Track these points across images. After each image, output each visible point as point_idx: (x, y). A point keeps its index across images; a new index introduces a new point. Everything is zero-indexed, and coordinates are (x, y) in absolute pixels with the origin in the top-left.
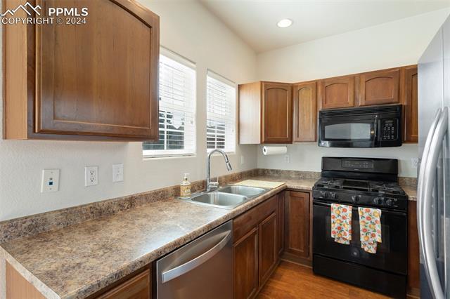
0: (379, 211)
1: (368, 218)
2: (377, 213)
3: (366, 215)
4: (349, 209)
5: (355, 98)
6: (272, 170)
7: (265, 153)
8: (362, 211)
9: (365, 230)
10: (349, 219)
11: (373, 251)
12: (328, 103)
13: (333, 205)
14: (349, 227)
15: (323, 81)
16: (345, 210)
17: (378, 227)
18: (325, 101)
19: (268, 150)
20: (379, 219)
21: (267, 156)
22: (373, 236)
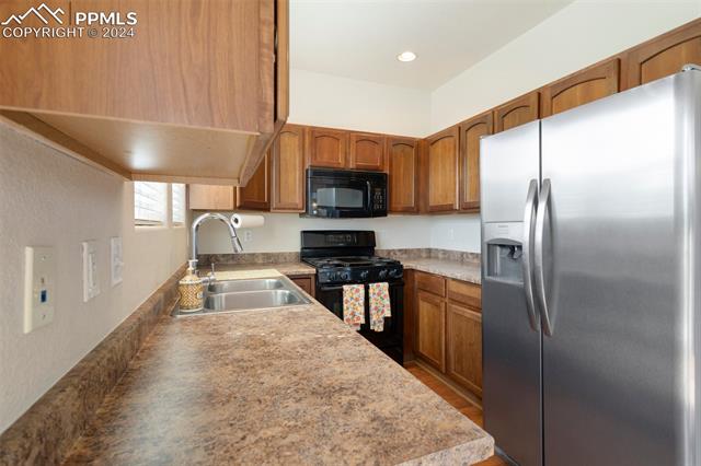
0: (386, 284)
1: (379, 294)
3: (377, 291)
4: (361, 288)
7: (236, 226)
8: (372, 286)
9: (376, 308)
11: (381, 329)
12: (319, 159)
13: (345, 287)
15: (313, 130)
16: (357, 291)
18: (314, 156)
20: (387, 293)
21: (241, 229)
22: (383, 312)
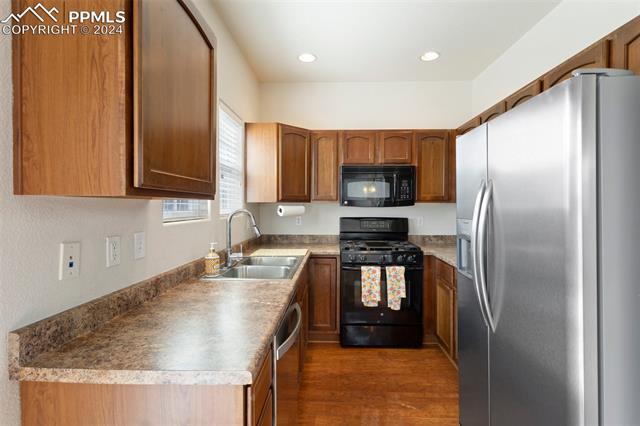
0: (403, 268)
1: (395, 277)
2: (401, 270)
3: (392, 274)
4: (378, 270)
5: (375, 156)
6: (280, 236)
7: (281, 214)
8: (389, 270)
9: (391, 289)
10: (378, 280)
11: (398, 308)
12: (350, 157)
13: (363, 268)
14: (377, 288)
15: (345, 133)
16: (374, 272)
17: (403, 284)
18: (347, 156)
19: (285, 209)
20: (403, 276)
22: (399, 293)
